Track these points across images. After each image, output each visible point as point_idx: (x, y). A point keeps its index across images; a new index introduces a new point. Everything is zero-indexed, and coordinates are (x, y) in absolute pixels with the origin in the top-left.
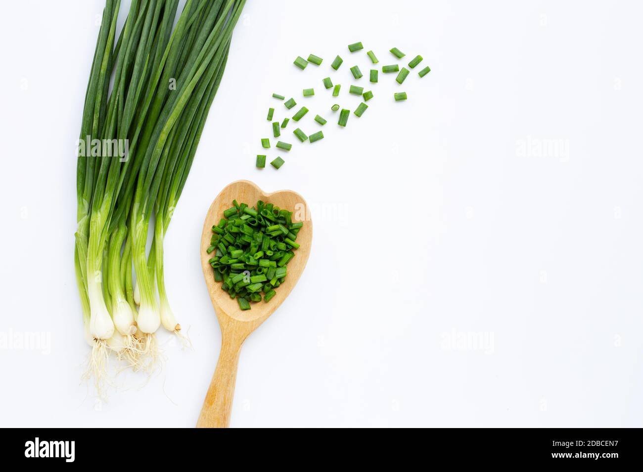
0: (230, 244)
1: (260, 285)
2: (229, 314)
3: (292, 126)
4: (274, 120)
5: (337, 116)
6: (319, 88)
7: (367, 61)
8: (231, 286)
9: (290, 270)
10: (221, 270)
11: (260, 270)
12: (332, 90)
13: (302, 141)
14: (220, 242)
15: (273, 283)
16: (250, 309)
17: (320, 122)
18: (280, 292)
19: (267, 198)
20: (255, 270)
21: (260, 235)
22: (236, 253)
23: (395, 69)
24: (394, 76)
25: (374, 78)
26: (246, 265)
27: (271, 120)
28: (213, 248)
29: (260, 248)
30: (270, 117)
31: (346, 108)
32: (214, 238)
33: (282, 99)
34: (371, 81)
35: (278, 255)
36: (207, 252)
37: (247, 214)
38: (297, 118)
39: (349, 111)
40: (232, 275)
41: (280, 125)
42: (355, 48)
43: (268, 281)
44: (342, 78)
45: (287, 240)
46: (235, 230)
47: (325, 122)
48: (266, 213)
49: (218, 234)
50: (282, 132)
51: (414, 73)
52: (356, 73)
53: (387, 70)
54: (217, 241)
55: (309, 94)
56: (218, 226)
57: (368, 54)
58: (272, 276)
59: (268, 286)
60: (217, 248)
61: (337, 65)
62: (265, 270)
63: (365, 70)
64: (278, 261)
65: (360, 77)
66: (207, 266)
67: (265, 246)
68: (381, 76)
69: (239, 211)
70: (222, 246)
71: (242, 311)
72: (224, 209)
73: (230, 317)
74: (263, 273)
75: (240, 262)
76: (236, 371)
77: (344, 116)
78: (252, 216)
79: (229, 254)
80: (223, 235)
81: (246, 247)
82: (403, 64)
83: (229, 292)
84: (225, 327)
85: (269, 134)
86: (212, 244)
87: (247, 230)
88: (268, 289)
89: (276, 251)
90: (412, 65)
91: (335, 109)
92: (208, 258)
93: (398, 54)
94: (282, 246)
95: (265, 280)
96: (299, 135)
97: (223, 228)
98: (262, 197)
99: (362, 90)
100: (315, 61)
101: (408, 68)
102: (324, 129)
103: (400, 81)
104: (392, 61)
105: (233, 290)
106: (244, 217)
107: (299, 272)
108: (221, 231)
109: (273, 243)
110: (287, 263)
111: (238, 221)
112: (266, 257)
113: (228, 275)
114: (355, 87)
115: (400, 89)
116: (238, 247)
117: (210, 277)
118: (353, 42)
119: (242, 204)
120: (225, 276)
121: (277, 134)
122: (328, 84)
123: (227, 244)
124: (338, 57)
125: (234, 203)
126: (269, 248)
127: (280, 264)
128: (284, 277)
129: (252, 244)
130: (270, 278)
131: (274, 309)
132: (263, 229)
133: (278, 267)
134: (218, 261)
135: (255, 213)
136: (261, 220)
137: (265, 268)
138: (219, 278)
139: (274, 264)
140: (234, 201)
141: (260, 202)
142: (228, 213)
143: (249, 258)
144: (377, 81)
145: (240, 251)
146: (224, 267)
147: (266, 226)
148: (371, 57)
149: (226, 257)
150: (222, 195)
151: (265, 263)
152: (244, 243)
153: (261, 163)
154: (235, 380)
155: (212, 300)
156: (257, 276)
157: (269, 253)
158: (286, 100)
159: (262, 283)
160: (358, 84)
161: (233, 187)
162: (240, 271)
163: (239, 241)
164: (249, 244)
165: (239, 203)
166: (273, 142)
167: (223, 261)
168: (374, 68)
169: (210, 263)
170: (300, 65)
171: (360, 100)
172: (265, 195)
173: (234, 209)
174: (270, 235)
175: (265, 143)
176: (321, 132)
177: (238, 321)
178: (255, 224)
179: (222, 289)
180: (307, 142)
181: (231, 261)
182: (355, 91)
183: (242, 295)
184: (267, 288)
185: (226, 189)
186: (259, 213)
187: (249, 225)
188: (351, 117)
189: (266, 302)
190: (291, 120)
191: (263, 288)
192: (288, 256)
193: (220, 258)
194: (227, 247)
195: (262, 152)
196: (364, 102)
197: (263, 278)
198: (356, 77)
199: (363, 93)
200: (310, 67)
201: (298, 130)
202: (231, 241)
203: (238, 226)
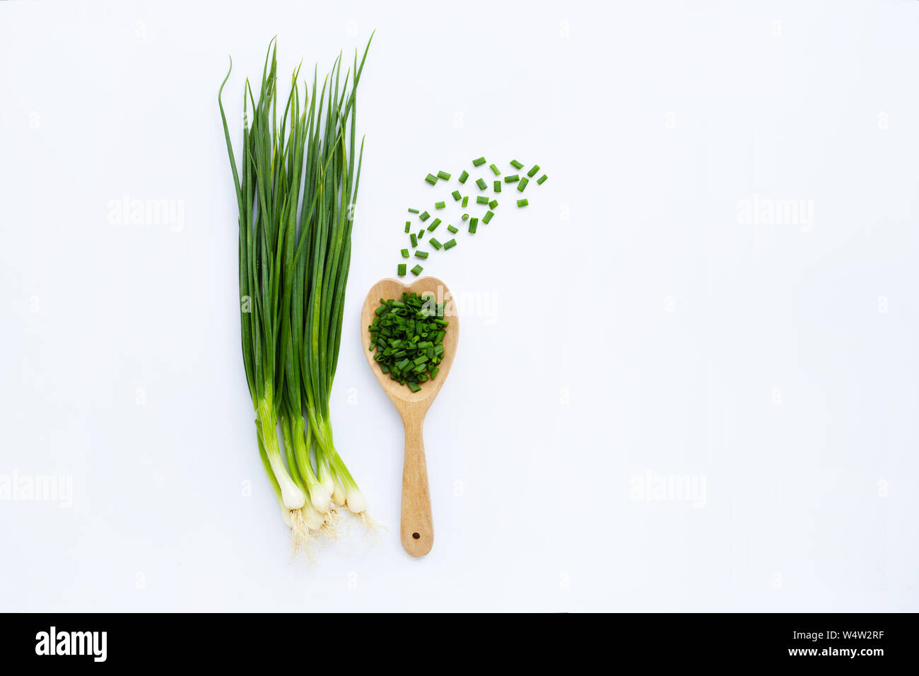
0: (388, 337)
1: (424, 365)
2: (404, 399)
3: (428, 237)
4: (411, 232)
5: (467, 224)
6: (449, 201)
7: (491, 174)
8: (399, 373)
9: (446, 345)
10: (386, 362)
11: (420, 352)
12: (460, 202)
13: (438, 249)
14: (379, 338)
15: (434, 360)
16: (420, 390)
17: (453, 230)
18: (442, 368)
19: (409, 289)
20: (416, 354)
21: (412, 321)
22: (395, 343)
23: (515, 179)
24: (515, 185)
25: (497, 188)
26: (407, 351)
27: (408, 232)
28: (374, 345)
29: (415, 333)
30: (407, 229)
31: (474, 217)
32: (373, 336)
33: (417, 212)
34: (495, 191)
35: (433, 335)
36: (370, 349)
37: (395, 307)
38: (432, 229)
39: (477, 220)
40: (397, 364)
41: (417, 236)
42: (479, 163)
43: (430, 360)
44: (469, 190)
45: (437, 320)
46: (389, 323)
47: (457, 230)
48: (412, 302)
49: (376, 331)
50: (419, 242)
51: (533, 182)
52: (481, 185)
53: (509, 180)
54: (376, 338)
55: (440, 206)
56: (373, 325)
57: (491, 167)
58: (432, 354)
59: (431, 365)
60: (378, 344)
61: (464, 179)
62: (425, 351)
63: (489, 181)
64: (433, 341)
65: (485, 188)
66: (372, 362)
67: (420, 330)
68: (504, 186)
69: (388, 307)
70: (381, 341)
71: (414, 394)
72: (375, 309)
73: (405, 402)
74: (423, 355)
75: (401, 350)
76: (423, 447)
77: (473, 224)
78: (401, 308)
79: (390, 346)
80: (380, 332)
81: (403, 336)
82: (522, 174)
83: (399, 379)
84: (403, 411)
85: (407, 244)
86: (372, 342)
87: (400, 320)
88: (432, 368)
89: (429, 332)
90: (531, 174)
91: (465, 218)
92: (371, 355)
93: (518, 166)
94: (434, 326)
95: (427, 360)
96: (435, 244)
97: (378, 326)
98: (405, 288)
99: (488, 199)
100: (444, 177)
101: (527, 177)
102: (456, 237)
103: (521, 189)
104: (512, 172)
105: (402, 376)
106: (394, 311)
107: (455, 345)
108: (377, 328)
109: (425, 326)
110: (441, 341)
111: (390, 315)
112: (422, 339)
113: (394, 365)
114: (481, 198)
115: (522, 197)
116: (396, 338)
117: (378, 371)
118: (477, 157)
119: (388, 301)
120: (391, 367)
121: (414, 244)
122: (456, 196)
123: (385, 338)
124: (464, 172)
125: (382, 302)
126: (423, 331)
127: (436, 343)
128: (442, 353)
129: (407, 331)
130: (431, 357)
131: (442, 384)
132: (413, 317)
133: (435, 345)
134: (382, 355)
135: (402, 304)
136: (408, 309)
137: (424, 349)
138: (387, 370)
139: (431, 343)
140: (381, 299)
141: (404, 294)
142: (379, 312)
143: (408, 345)
144: (500, 191)
145: (398, 341)
146: (389, 359)
147: (414, 313)
148: (494, 170)
149: (388, 349)
150: (370, 296)
151: (423, 345)
152: (400, 333)
153: (402, 271)
154: (424, 456)
155: (385, 391)
156: (419, 359)
157: (424, 335)
158: (421, 213)
159: (425, 363)
160: (484, 194)
161: (377, 287)
162: (402, 359)
163: (395, 332)
164: (405, 332)
165: (385, 300)
166: (412, 252)
167: (386, 353)
168: (497, 179)
169: (375, 359)
170: (431, 181)
171: (487, 208)
172: (407, 287)
173: (384, 307)
174: (422, 319)
175: (405, 253)
176: (454, 240)
177: (413, 403)
178: (406, 314)
179: (392, 379)
180: (442, 250)
181: (393, 352)
182: (482, 201)
183: (411, 379)
184: (430, 367)
185: (371, 290)
186: (406, 304)
187: (400, 316)
188: (480, 224)
189: (433, 379)
190: (426, 231)
191: (427, 368)
192: (440, 334)
193: (382, 352)
194: (386, 341)
195: (403, 261)
196: (490, 210)
197: (424, 359)
198: (481, 189)
199: (489, 202)
200: (440, 182)
201: (433, 239)
202: (388, 334)
203: (391, 320)
